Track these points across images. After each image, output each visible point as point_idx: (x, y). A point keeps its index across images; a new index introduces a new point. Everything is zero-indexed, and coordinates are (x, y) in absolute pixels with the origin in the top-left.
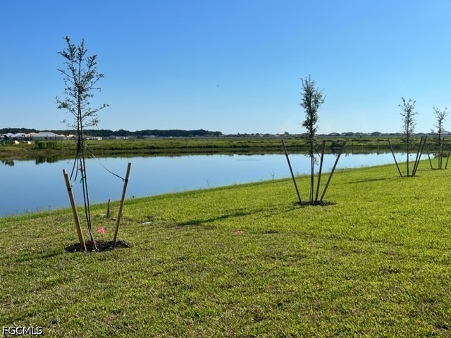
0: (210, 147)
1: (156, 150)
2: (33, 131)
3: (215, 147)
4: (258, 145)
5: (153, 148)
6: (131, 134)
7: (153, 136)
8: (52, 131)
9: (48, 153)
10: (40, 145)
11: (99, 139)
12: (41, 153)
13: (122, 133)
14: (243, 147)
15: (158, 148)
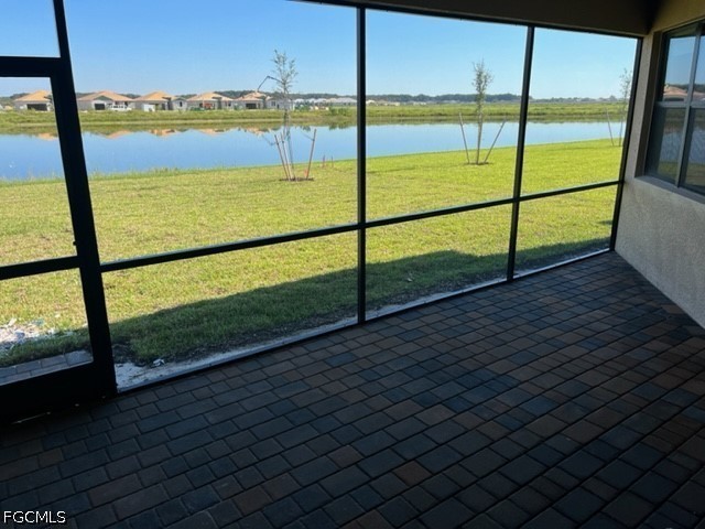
0: (501, 114)
1: (445, 118)
2: (336, 96)
3: (507, 114)
4: (557, 112)
5: (440, 115)
6: (431, 99)
7: (453, 102)
8: (347, 97)
9: (340, 119)
10: (333, 111)
11: (397, 104)
12: (333, 119)
13: (422, 98)
14: (538, 114)
15: (445, 115)
